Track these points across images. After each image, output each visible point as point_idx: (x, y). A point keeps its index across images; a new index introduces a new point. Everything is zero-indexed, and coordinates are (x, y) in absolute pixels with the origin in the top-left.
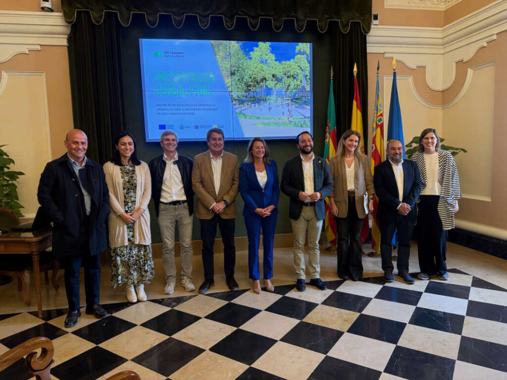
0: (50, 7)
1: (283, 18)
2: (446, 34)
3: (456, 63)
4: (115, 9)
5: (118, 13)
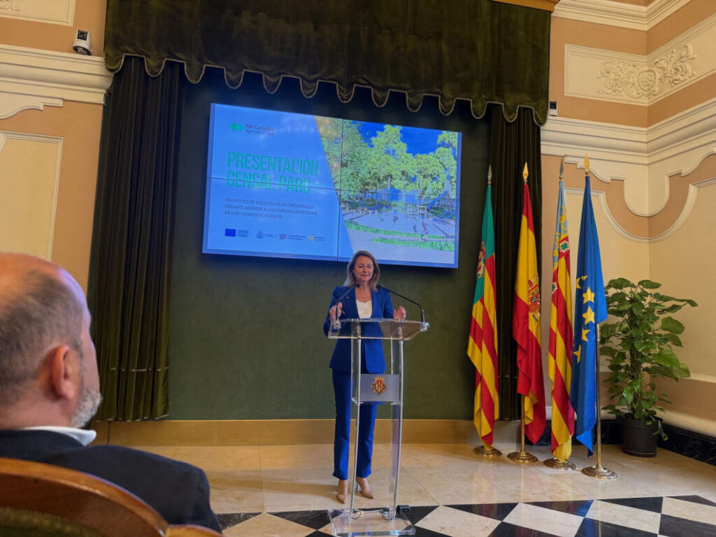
0: (87, 47)
1: (422, 93)
2: (653, 136)
3: (670, 177)
4: (181, 58)
5: (185, 64)
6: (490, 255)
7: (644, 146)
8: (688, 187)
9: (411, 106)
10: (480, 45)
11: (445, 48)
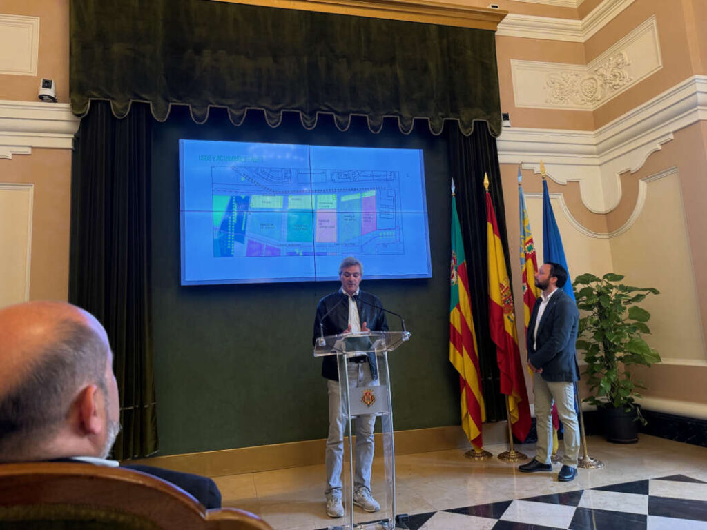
0: (53, 95)
1: (382, 115)
2: (602, 138)
3: (621, 175)
4: (146, 98)
5: (151, 105)
6: (461, 263)
7: (594, 149)
8: (638, 183)
9: (373, 128)
10: (431, 65)
11: (399, 72)
